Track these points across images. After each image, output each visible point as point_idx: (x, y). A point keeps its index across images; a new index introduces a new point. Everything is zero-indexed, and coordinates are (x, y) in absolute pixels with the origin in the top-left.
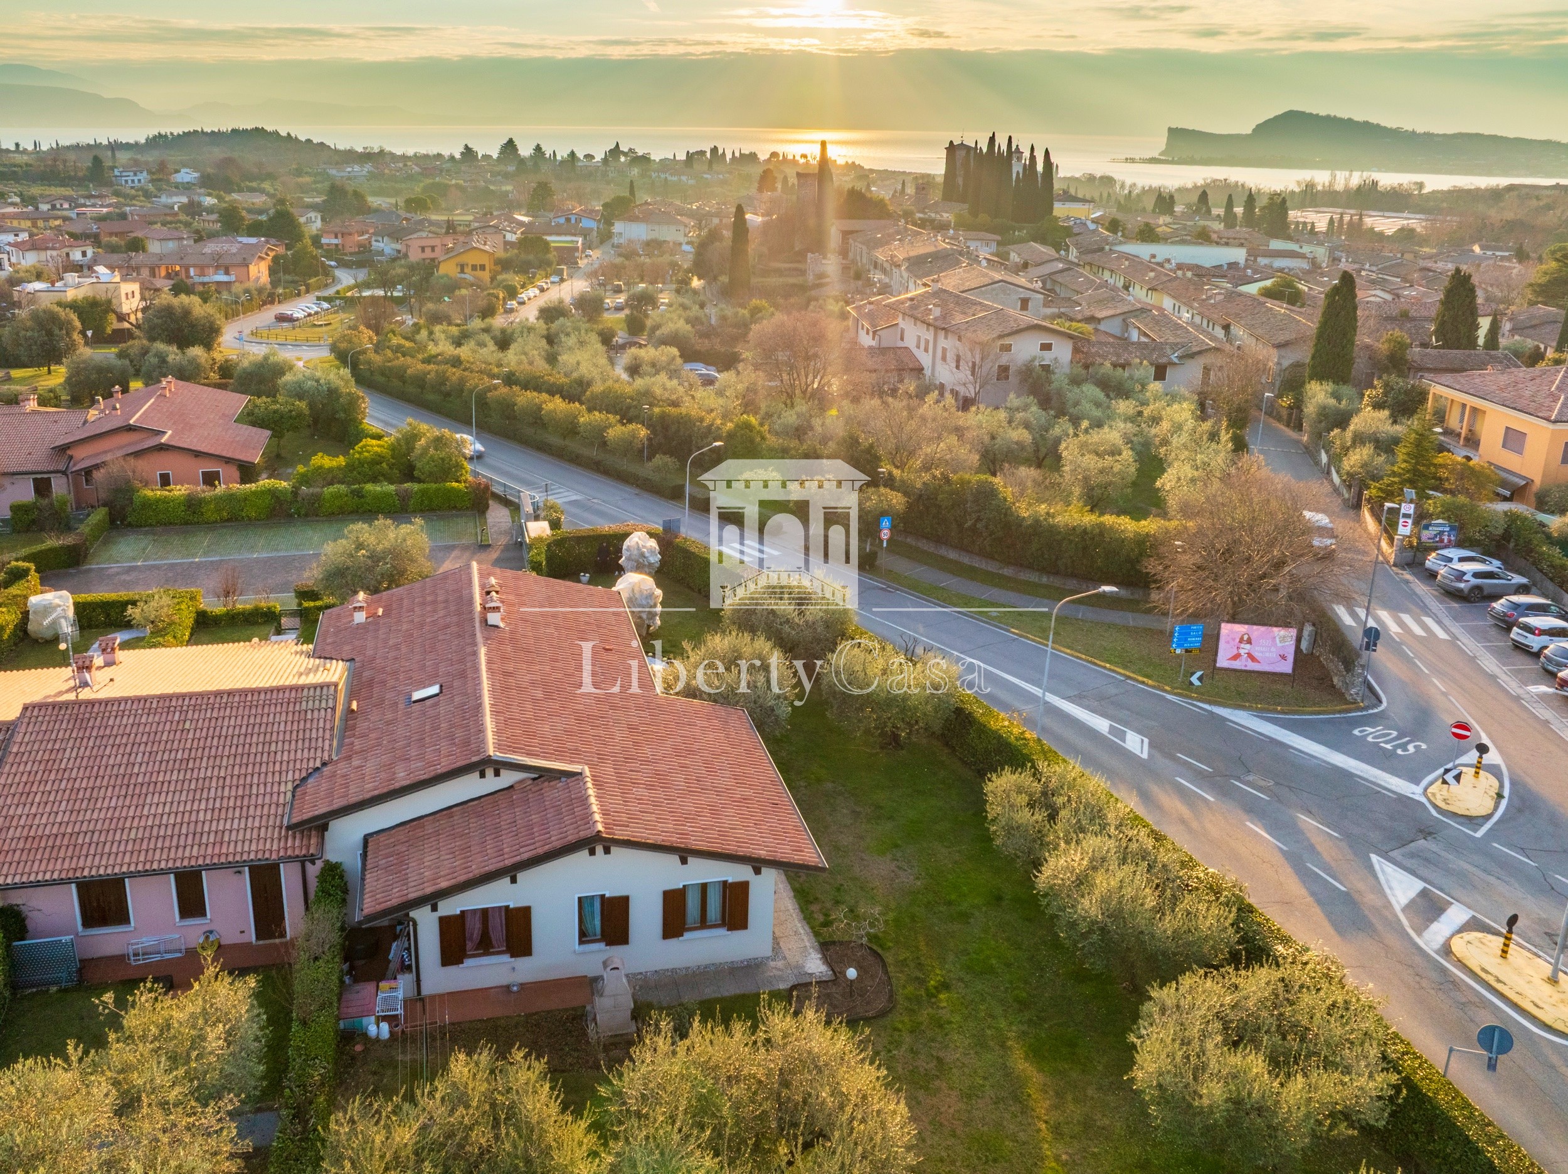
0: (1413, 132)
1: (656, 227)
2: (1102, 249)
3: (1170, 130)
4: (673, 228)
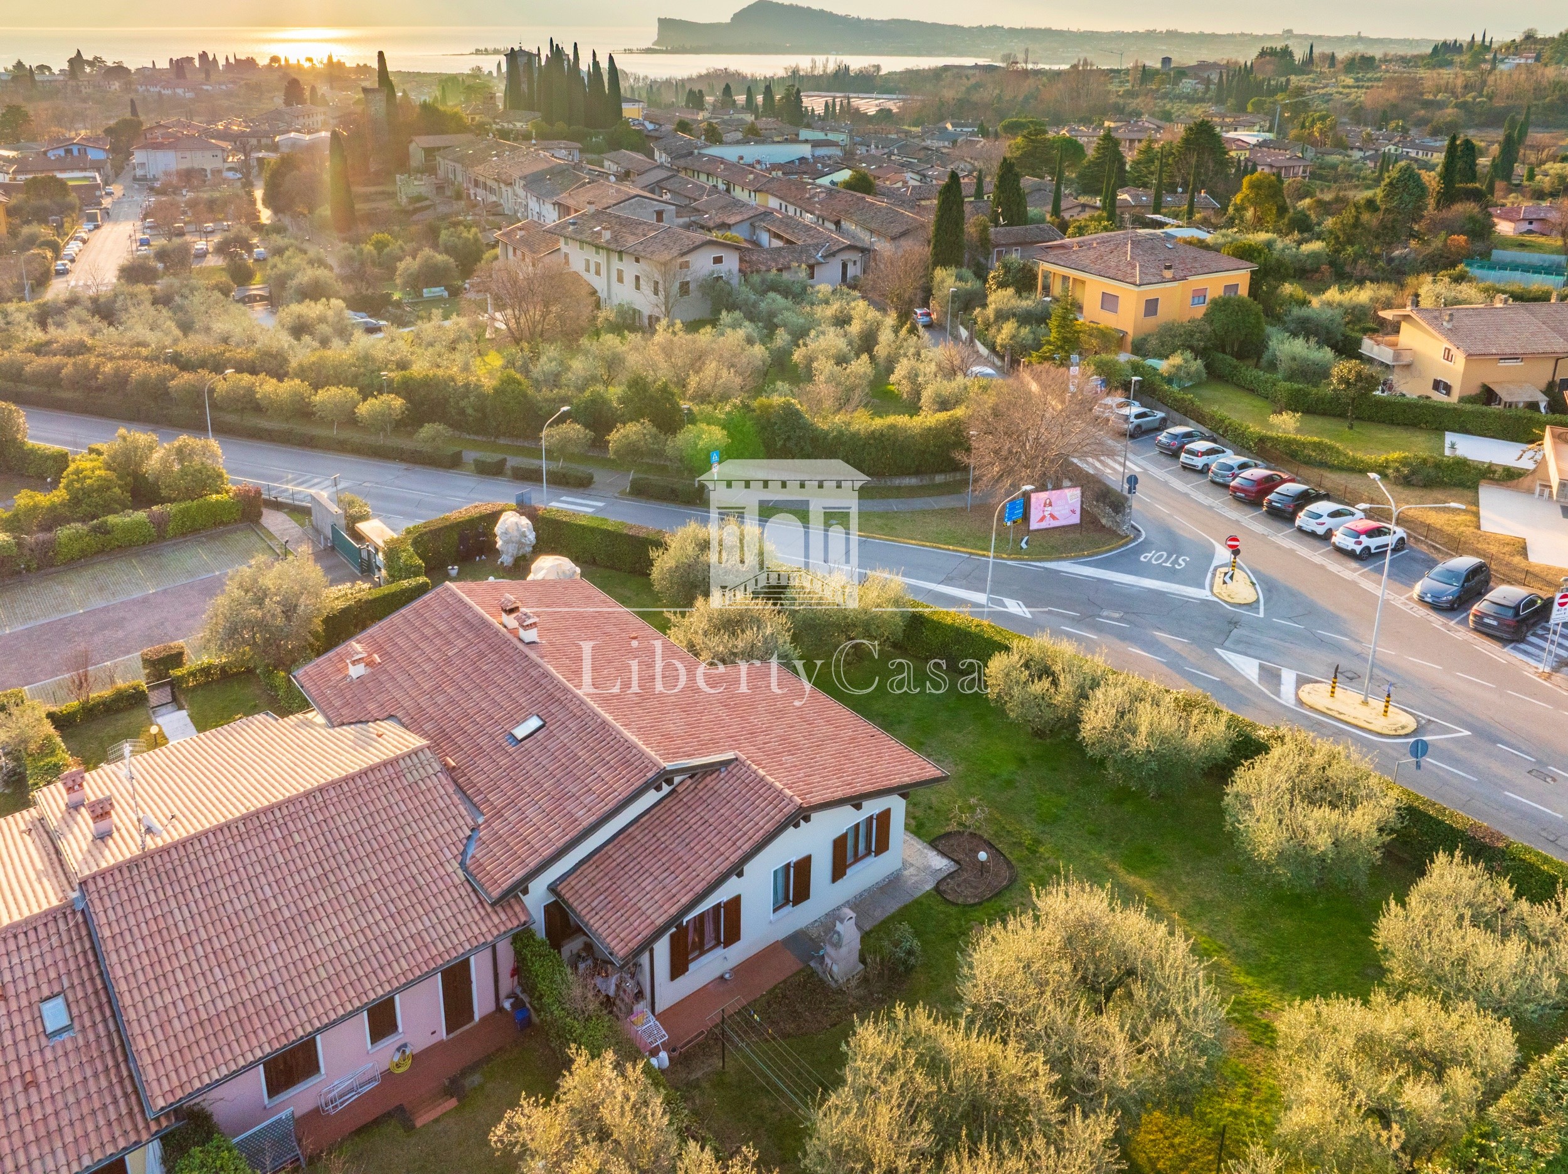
1: (188, 154)
2: (691, 153)
3: (660, 20)
4: (208, 154)
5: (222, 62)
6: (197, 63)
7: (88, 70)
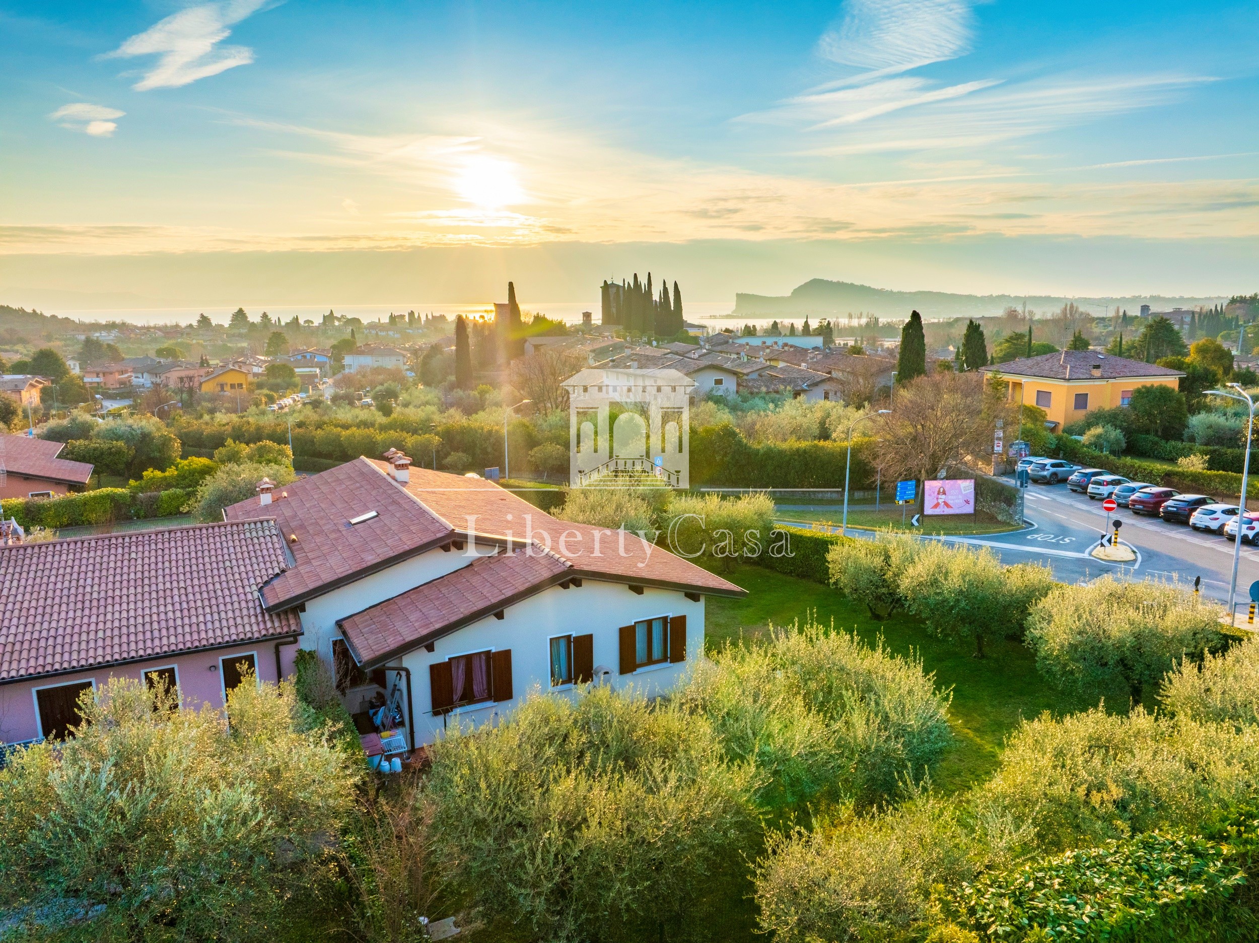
0: (891, 291)
1: (380, 359)
3: (738, 295)
4: (394, 359)
5: (423, 318)
6: (407, 319)
7: (337, 323)
